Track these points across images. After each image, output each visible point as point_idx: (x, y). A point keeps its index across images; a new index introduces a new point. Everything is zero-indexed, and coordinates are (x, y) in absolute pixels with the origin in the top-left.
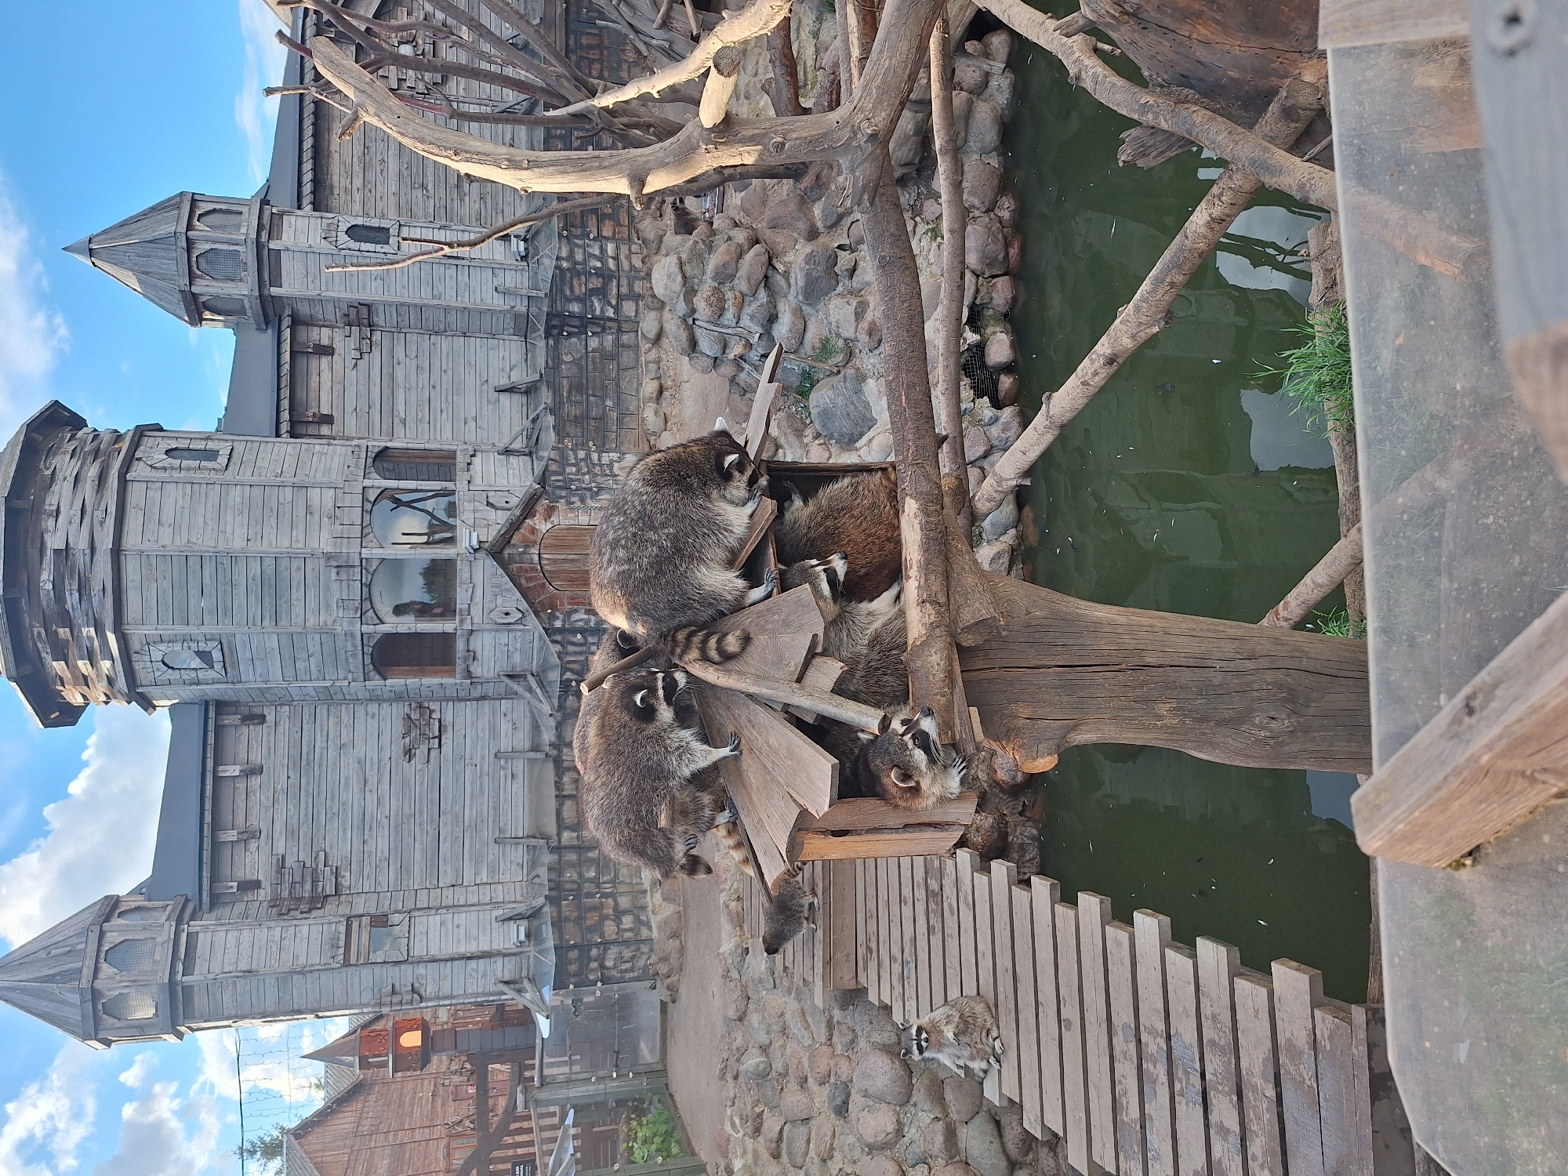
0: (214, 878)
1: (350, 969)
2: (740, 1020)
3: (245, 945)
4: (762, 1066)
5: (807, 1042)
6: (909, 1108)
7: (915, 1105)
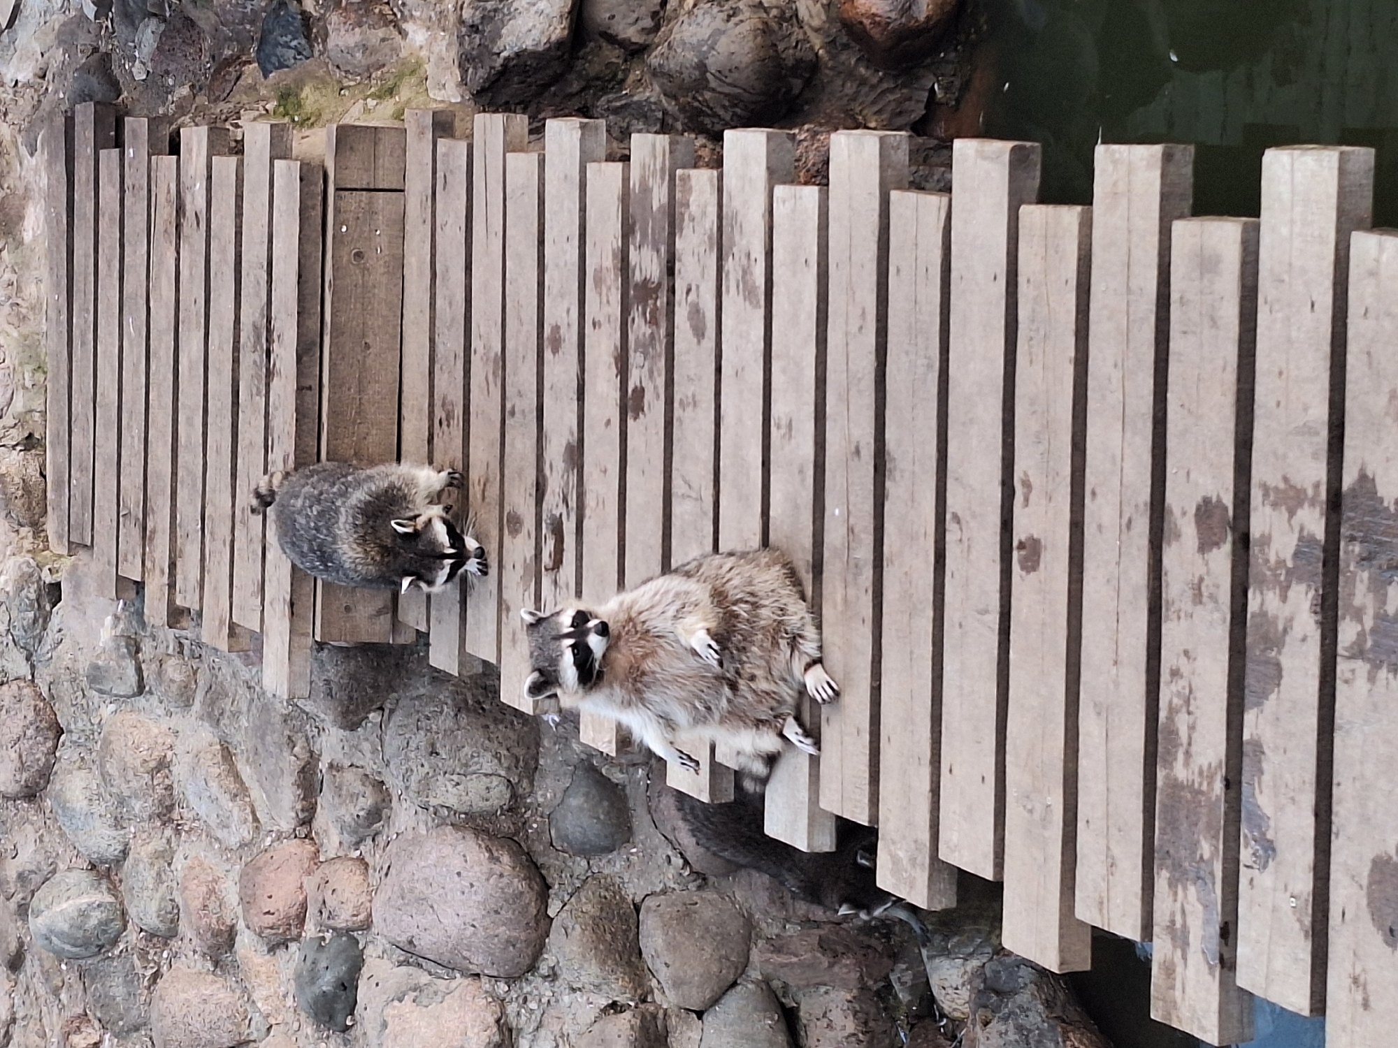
2: (31, 793)
4: (95, 918)
5: (239, 832)
6: (537, 987)
7: (553, 976)
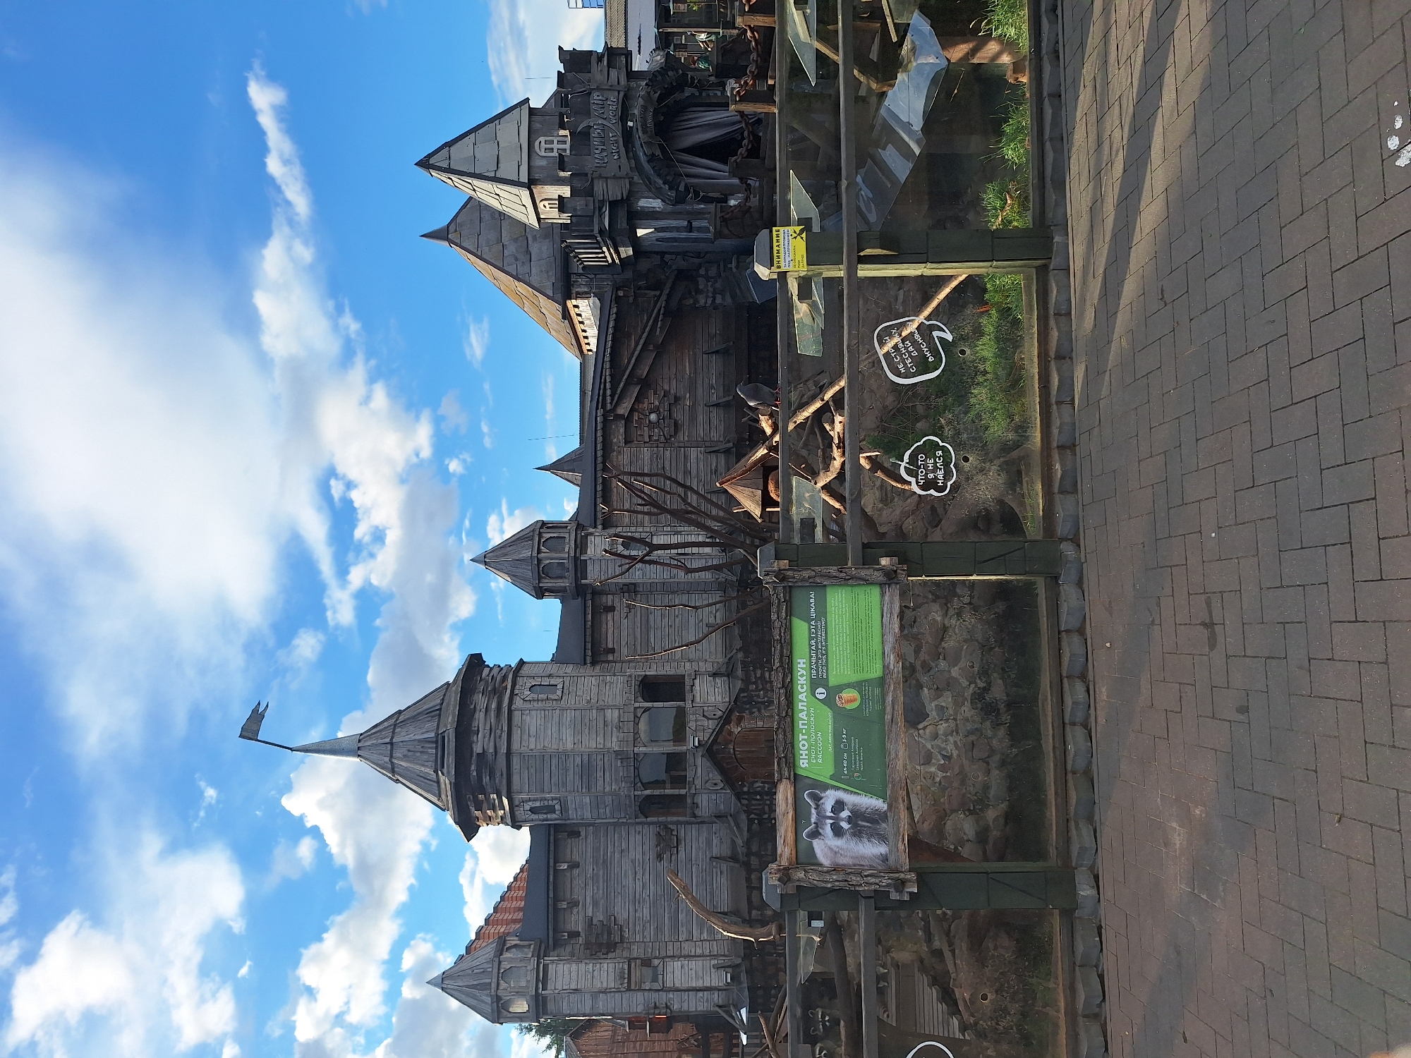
0: (555, 931)
1: (631, 993)
3: (574, 974)
